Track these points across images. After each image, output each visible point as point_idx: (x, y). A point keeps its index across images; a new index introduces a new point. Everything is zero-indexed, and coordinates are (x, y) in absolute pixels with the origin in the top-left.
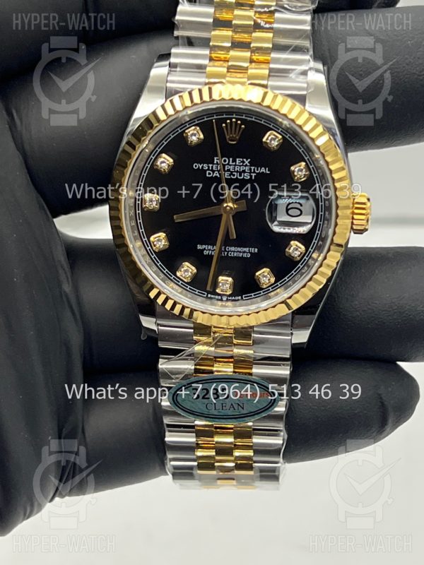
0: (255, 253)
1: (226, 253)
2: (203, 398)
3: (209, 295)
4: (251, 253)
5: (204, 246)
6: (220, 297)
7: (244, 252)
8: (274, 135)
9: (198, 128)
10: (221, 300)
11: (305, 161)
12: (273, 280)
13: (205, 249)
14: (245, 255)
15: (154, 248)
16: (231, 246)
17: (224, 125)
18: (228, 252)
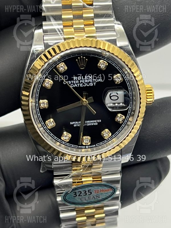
0: (100, 122)
1: (85, 124)
2: (79, 196)
3: (79, 147)
4: (98, 123)
5: (73, 123)
6: (84, 147)
7: (95, 122)
8: (103, 62)
9: (63, 63)
10: (86, 148)
11: (120, 73)
12: (110, 134)
13: (74, 124)
14: (95, 124)
15: (48, 127)
16: (87, 121)
17: (77, 60)
18: (86, 124)
